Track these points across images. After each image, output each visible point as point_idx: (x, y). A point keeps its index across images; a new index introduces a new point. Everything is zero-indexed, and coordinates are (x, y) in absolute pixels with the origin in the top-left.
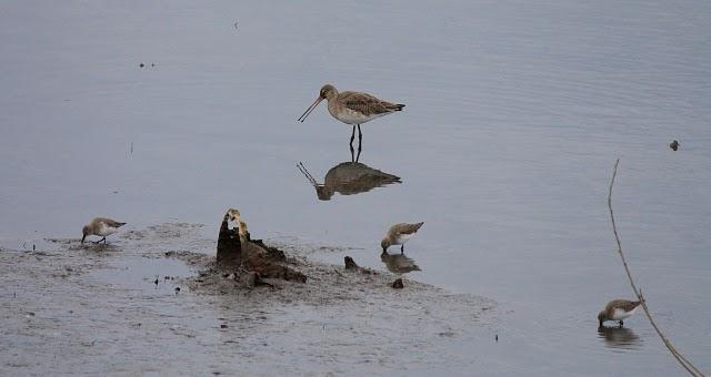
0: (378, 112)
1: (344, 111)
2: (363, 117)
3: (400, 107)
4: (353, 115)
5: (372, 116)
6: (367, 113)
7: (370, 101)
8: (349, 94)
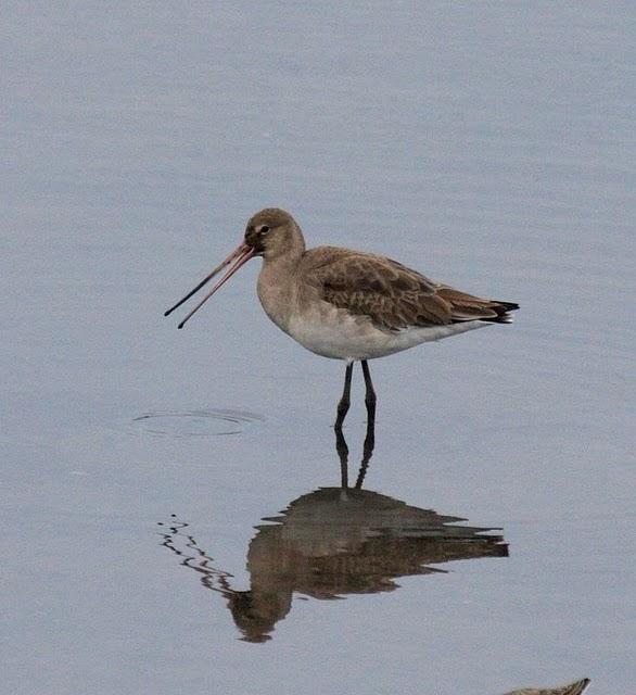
0: (426, 321)
1: (314, 311)
2: (377, 335)
3: (500, 312)
4: (343, 326)
5: (409, 333)
6: (390, 322)
7: (402, 284)
8: (331, 257)
